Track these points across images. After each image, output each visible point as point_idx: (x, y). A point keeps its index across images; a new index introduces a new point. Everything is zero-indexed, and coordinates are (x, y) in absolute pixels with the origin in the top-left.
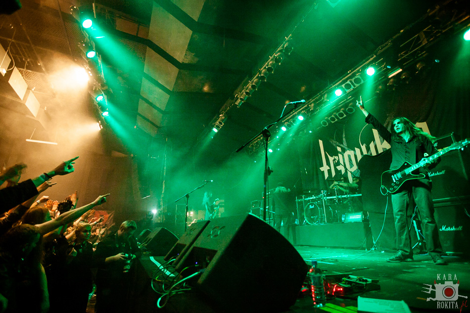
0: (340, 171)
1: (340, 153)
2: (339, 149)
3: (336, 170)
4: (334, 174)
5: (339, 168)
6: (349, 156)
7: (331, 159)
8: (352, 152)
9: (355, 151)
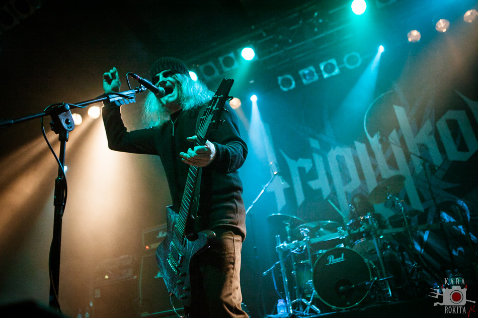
0: (319, 191)
1: (318, 152)
2: (314, 144)
3: (307, 189)
4: (300, 198)
5: (314, 185)
6: (340, 160)
7: (293, 166)
8: (348, 150)
9: (354, 147)
